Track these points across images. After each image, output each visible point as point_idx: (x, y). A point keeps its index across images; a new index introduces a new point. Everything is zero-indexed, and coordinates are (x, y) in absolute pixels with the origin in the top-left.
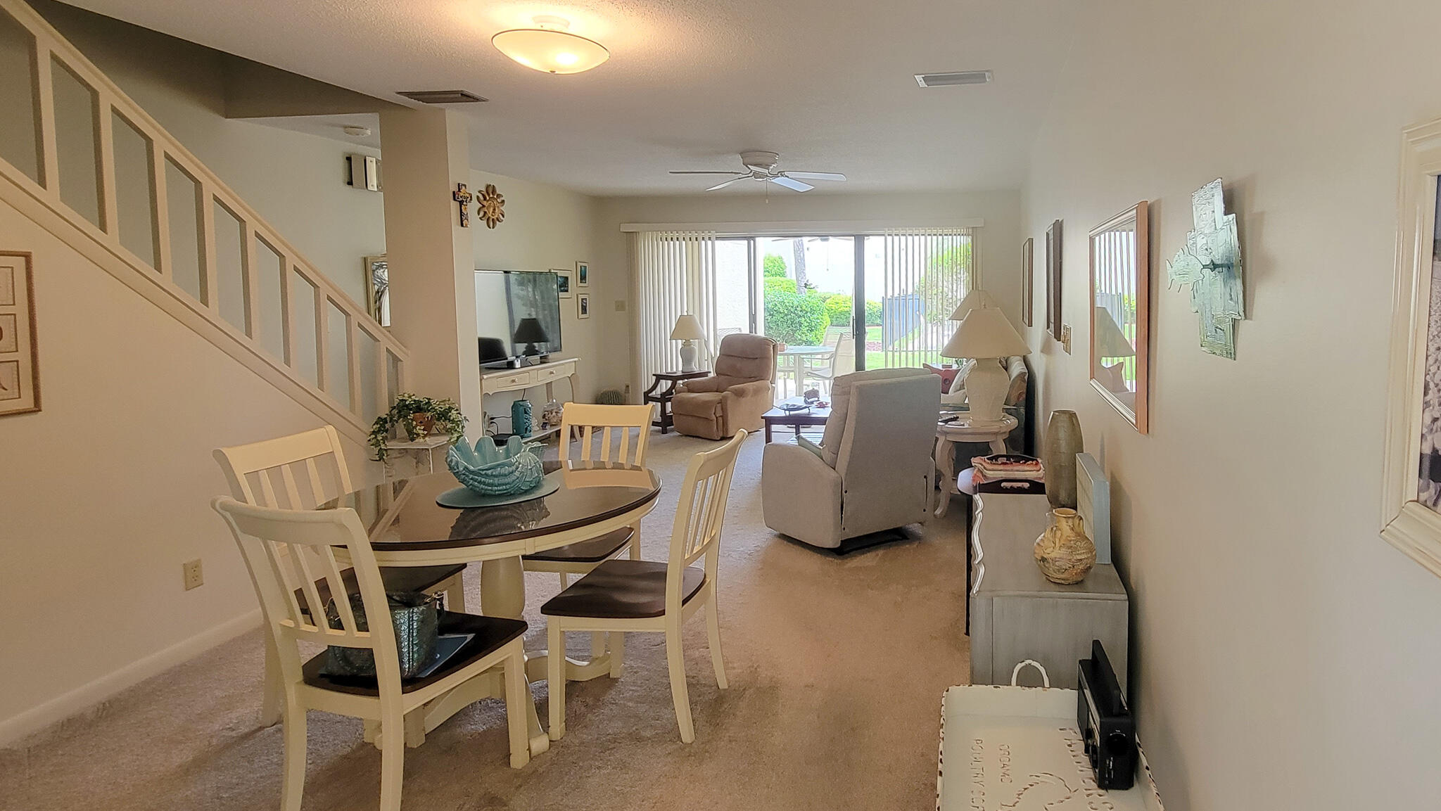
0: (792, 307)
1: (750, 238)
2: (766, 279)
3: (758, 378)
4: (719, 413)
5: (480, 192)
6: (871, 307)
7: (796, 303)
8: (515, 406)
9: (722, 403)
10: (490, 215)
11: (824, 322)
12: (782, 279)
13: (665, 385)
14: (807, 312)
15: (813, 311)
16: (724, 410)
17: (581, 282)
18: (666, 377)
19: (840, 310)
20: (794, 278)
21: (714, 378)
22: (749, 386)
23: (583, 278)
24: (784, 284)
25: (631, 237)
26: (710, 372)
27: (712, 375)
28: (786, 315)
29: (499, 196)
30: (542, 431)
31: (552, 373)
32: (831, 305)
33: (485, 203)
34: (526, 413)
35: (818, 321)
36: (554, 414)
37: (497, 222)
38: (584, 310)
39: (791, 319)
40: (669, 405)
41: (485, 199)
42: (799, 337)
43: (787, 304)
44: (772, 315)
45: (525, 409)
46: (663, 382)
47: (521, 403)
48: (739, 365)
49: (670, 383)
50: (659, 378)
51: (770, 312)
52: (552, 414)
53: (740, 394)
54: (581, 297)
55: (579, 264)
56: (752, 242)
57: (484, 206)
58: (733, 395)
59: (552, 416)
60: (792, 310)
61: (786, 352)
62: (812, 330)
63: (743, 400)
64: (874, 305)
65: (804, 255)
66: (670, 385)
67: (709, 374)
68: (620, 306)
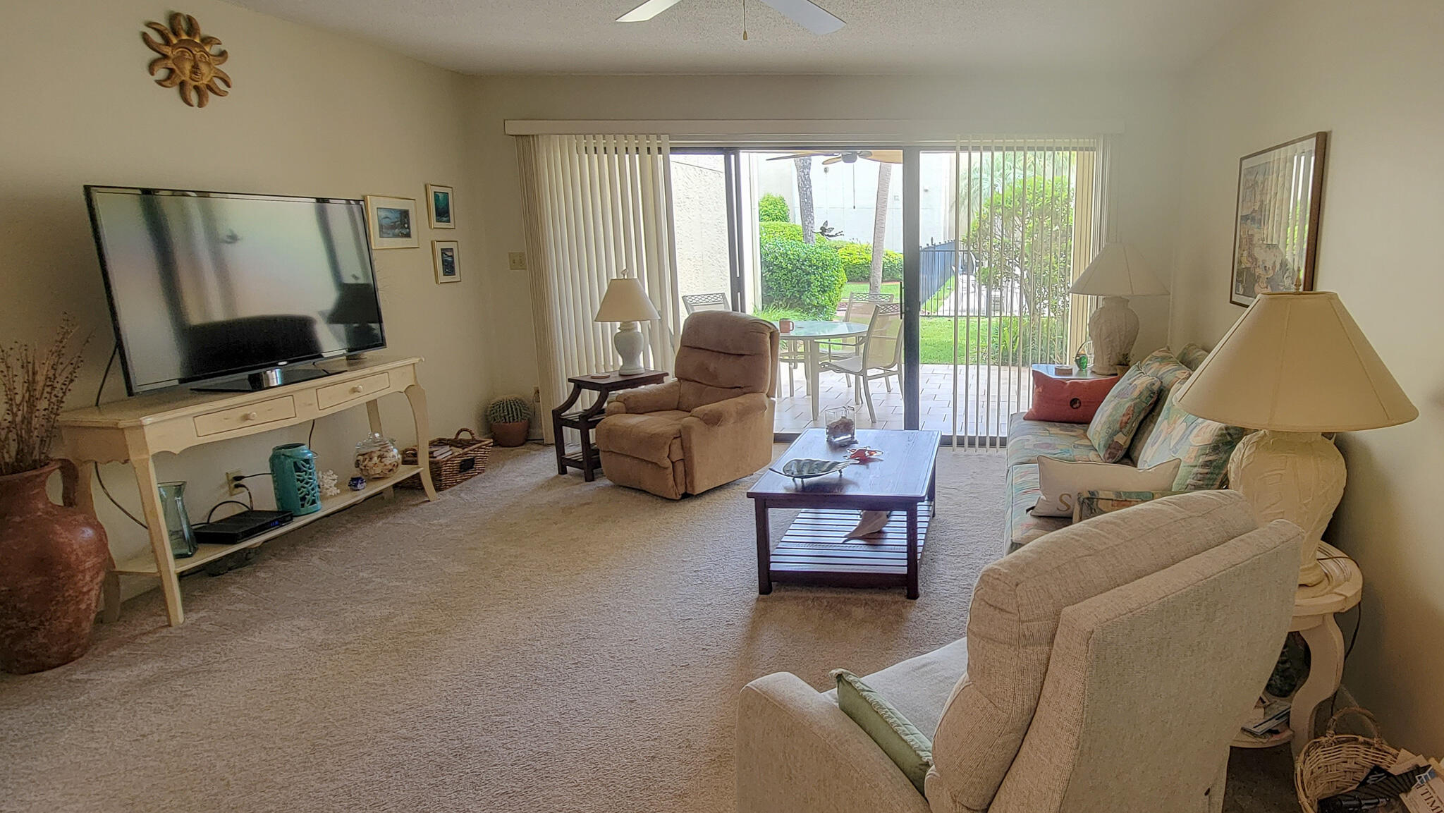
0: (798, 261)
1: (728, 151)
2: (763, 223)
3: (745, 390)
4: (677, 455)
5: (150, 25)
6: (891, 260)
7: (803, 256)
8: (277, 459)
9: (682, 436)
10: (187, 78)
11: (840, 280)
12: (783, 224)
13: (588, 399)
14: (817, 268)
15: (825, 267)
16: (686, 449)
17: (438, 221)
18: (591, 386)
19: (854, 262)
20: (799, 222)
21: (672, 385)
22: (730, 405)
23: (442, 213)
24: (787, 230)
25: (526, 142)
26: (667, 374)
27: (671, 379)
28: (791, 271)
29: (207, 40)
30: (350, 494)
31: (354, 390)
32: (844, 257)
33: (167, 50)
34: (298, 469)
35: (833, 279)
36: (375, 459)
37: (210, 93)
38: (449, 268)
39: (797, 276)
40: (592, 432)
41: (167, 42)
42: (808, 301)
43: (792, 257)
44: (772, 272)
45: (295, 463)
46: (585, 392)
47: (288, 452)
48: (712, 367)
49: (596, 394)
50: (579, 385)
51: (768, 265)
52: (371, 459)
53: (713, 420)
54: (439, 247)
55: (432, 190)
56: (733, 157)
57: (165, 57)
58: (702, 423)
59: (371, 464)
60: (798, 264)
61: (792, 334)
62: (824, 291)
63: (720, 430)
64: (894, 256)
65: (811, 193)
66: (596, 399)
67: (665, 378)
68: (518, 262)
